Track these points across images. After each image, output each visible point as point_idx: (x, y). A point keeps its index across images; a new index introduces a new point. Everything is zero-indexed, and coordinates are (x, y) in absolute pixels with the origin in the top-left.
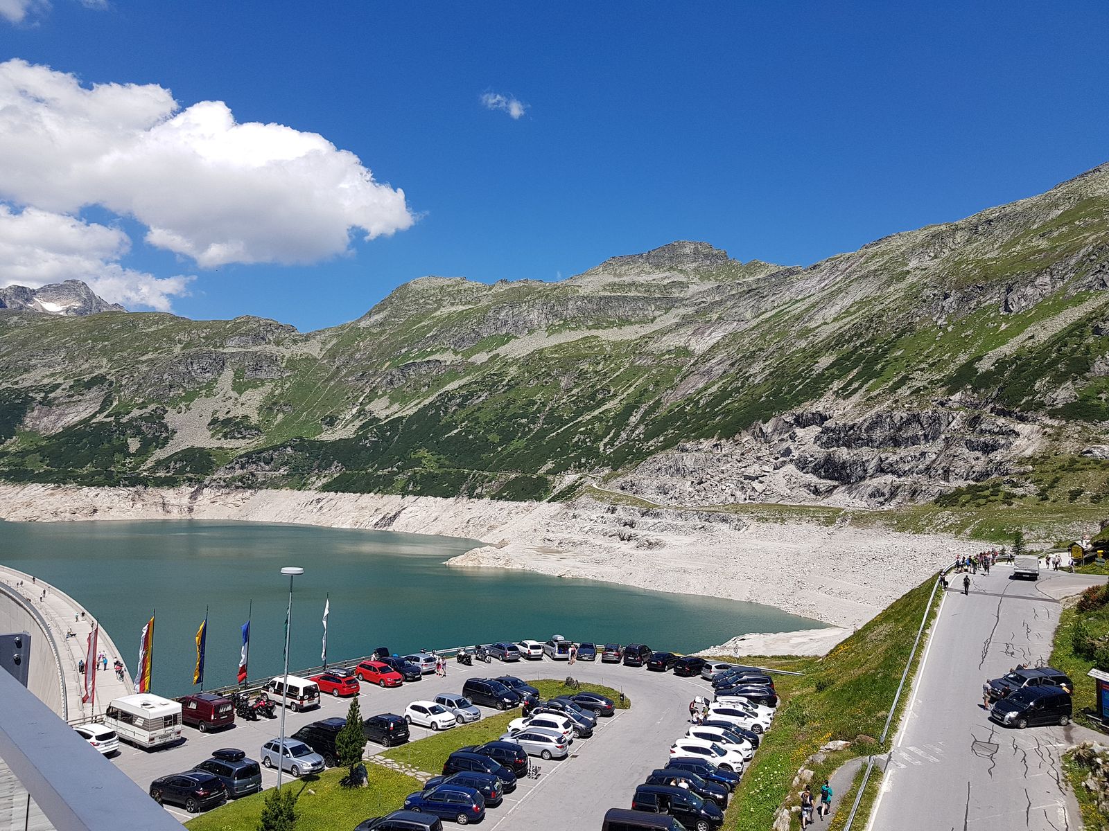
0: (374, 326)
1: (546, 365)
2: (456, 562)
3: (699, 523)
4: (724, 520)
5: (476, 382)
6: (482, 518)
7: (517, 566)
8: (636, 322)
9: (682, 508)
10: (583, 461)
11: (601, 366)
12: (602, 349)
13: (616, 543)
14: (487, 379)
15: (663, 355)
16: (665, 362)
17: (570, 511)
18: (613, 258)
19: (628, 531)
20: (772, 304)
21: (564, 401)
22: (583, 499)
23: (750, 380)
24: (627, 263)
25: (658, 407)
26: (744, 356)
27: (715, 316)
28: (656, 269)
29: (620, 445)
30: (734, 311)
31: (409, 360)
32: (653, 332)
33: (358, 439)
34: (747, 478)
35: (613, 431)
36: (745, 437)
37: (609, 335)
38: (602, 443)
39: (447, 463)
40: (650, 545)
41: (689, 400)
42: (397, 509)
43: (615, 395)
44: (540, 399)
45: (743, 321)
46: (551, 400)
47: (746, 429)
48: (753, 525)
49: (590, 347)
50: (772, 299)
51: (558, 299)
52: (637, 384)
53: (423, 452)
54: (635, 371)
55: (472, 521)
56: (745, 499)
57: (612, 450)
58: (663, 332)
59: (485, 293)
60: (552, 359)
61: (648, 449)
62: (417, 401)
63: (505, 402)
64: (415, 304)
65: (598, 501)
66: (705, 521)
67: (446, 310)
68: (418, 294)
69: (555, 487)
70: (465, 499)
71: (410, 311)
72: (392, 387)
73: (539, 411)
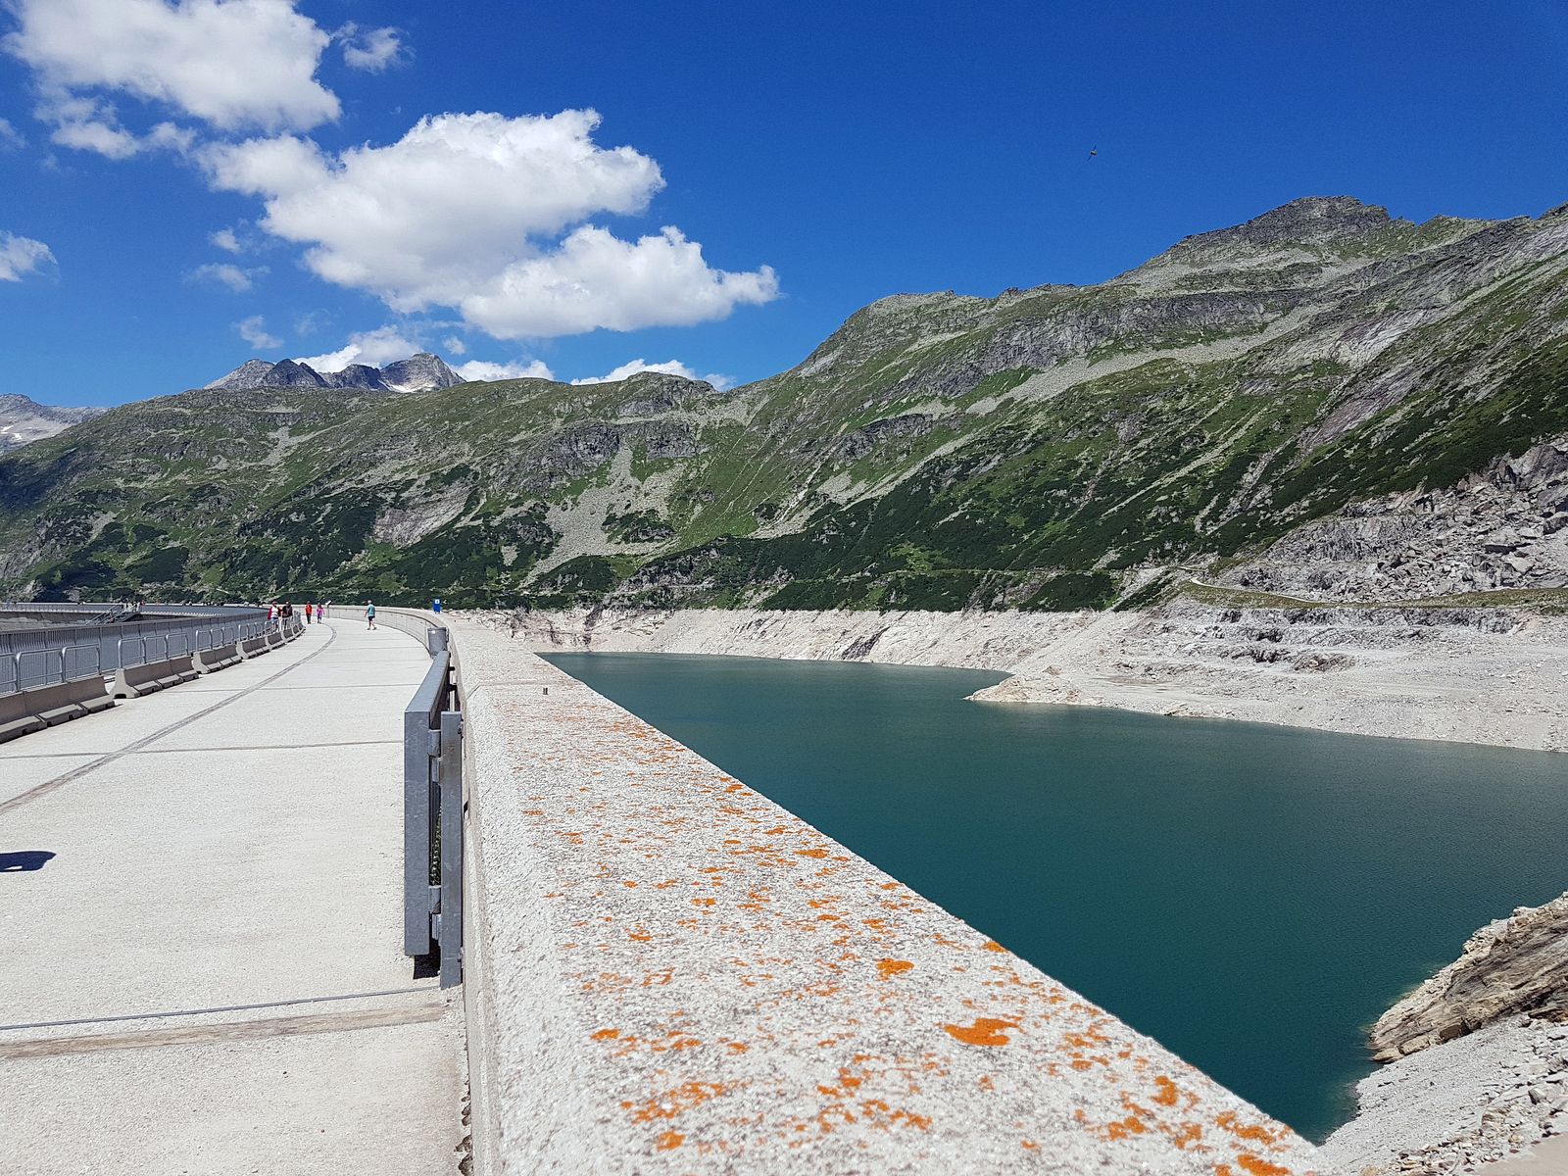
0: (821, 373)
1: (1092, 408)
2: (986, 696)
3: (1407, 627)
4: (1460, 620)
5: (981, 442)
6: (1007, 639)
7: (1088, 701)
8: (1234, 334)
9: (1369, 605)
10: (1168, 546)
11: (1184, 401)
12: (1183, 378)
13: (1249, 666)
14: (998, 436)
15: (1292, 374)
16: (1298, 385)
17: (1157, 621)
18: (1189, 237)
19: (1267, 646)
20: (1488, 276)
21: (1126, 458)
22: (1179, 602)
23: (1467, 396)
24: (1212, 245)
25: (1293, 456)
26: (1449, 360)
27: (1381, 306)
28: (1263, 248)
29: (1228, 519)
30: (1417, 293)
31: (877, 417)
32: (1271, 342)
33: (810, 534)
34: (1491, 549)
35: (1216, 498)
36: (1478, 486)
37: (1192, 356)
38: (1198, 518)
39: (945, 561)
40: (1322, 664)
41: (1350, 440)
42: (875, 630)
43: (1213, 444)
44: (1086, 459)
45: (1435, 307)
46: (1105, 459)
47: (1478, 471)
48: (1535, 622)
49: (1162, 375)
50: (1489, 266)
51: (1104, 308)
52: (1250, 423)
53: (907, 548)
54: (1244, 405)
55: (993, 644)
56: (1494, 585)
57: (1215, 528)
58: (1288, 340)
59: (984, 311)
60: (1101, 397)
61: (1283, 520)
62: (893, 476)
63: (1030, 466)
64: (880, 336)
65: (1206, 605)
66: (1419, 623)
67: (927, 341)
68: (883, 322)
69: (1123, 589)
70: (979, 612)
71: (872, 347)
72: (854, 458)
73: (1085, 476)
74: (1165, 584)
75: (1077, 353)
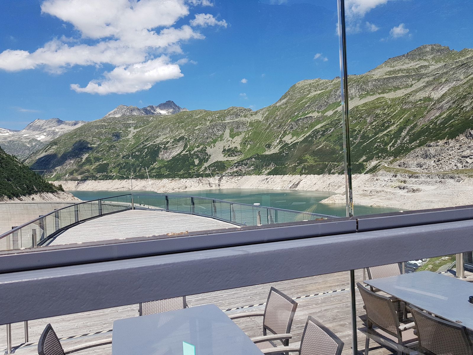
0: (283, 105)
1: (360, 113)
2: (324, 202)
3: (438, 179)
4: (452, 178)
5: (328, 124)
6: (335, 182)
8: (403, 88)
9: (429, 173)
10: (380, 155)
11: (386, 110)
12: (387, 103)
13: (398, 191)
14: (333, 122)
15: (417, 102)
16: (419, 105)
17: (375, 177)
18: (390, 59)
19: (403, 185)
21: (369, 128)
22: (381, 172)
23: (464, 109)
24: (397, 60)
25: (416, 127)
26: (460, 98)
27: (444, 80)
28: (412, 61)
29: (397, 146)
30: (454, 76)
31: (299, 117)
32: (412, 92)
33: (280, 153)
34: (463, 157)
35: (394, 140)
36: (462, 137)
37: (389, 96)
38: (389, 146)
39: (318, 160)
40: (414, 191)
41: (432, 122)
42: (299, 180)
43: (394, 124)
44: (358, 129)
45: (459, 80)
46: (363, 128)
47: (462, 133)
48: (467, 179)
49: (380, 102)
51: (364, 82)
52: (405, 117)
53: (307, 156)
54: (403, 111)
55: (331, 184)
56: (463, 167)
57: (394, 149)
58: (416, 91)
59: (329, 84)
60: (362, 110)
61: (411, 147)
62: (303, 135)
64: (299, 93)
65: (388, 172)
66: (442, 178)
67: (313, 94)
68: (300, 88)
69: (367, 167)
70: (327, 175)
71: (297, 96)
72: (292, 130)
73: (358, 134)
74: (378, 166)
75: (356, 96)
